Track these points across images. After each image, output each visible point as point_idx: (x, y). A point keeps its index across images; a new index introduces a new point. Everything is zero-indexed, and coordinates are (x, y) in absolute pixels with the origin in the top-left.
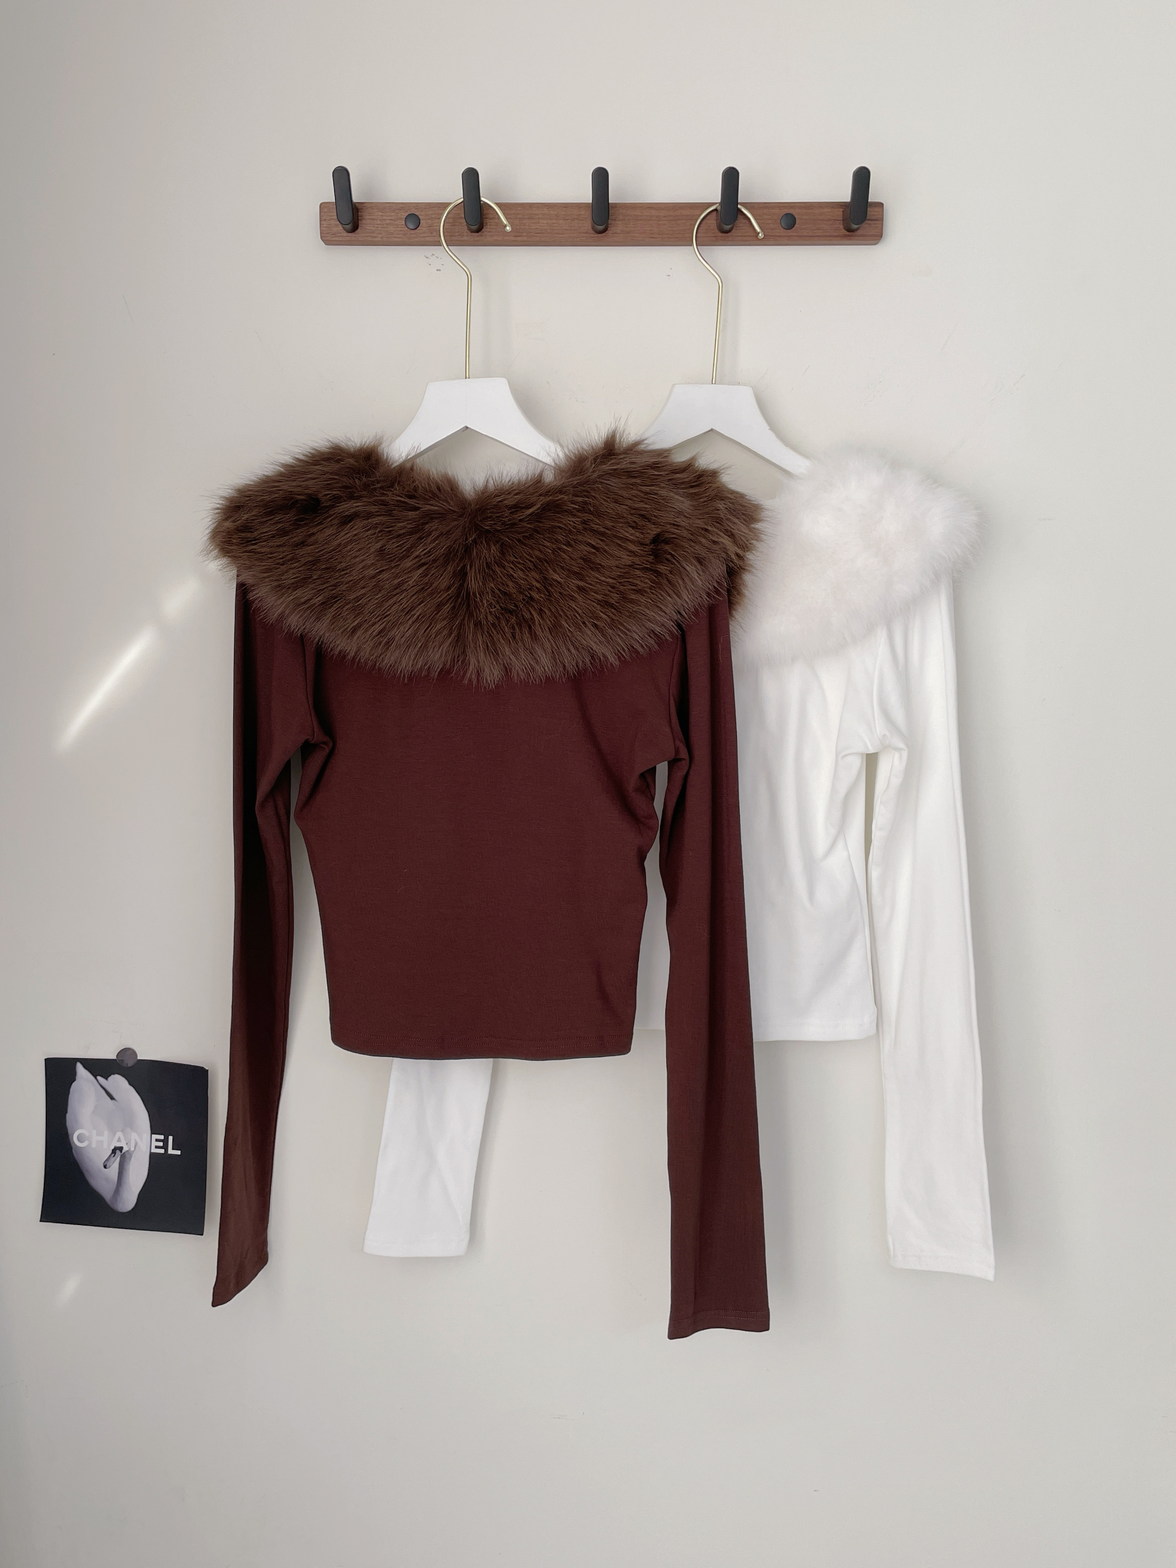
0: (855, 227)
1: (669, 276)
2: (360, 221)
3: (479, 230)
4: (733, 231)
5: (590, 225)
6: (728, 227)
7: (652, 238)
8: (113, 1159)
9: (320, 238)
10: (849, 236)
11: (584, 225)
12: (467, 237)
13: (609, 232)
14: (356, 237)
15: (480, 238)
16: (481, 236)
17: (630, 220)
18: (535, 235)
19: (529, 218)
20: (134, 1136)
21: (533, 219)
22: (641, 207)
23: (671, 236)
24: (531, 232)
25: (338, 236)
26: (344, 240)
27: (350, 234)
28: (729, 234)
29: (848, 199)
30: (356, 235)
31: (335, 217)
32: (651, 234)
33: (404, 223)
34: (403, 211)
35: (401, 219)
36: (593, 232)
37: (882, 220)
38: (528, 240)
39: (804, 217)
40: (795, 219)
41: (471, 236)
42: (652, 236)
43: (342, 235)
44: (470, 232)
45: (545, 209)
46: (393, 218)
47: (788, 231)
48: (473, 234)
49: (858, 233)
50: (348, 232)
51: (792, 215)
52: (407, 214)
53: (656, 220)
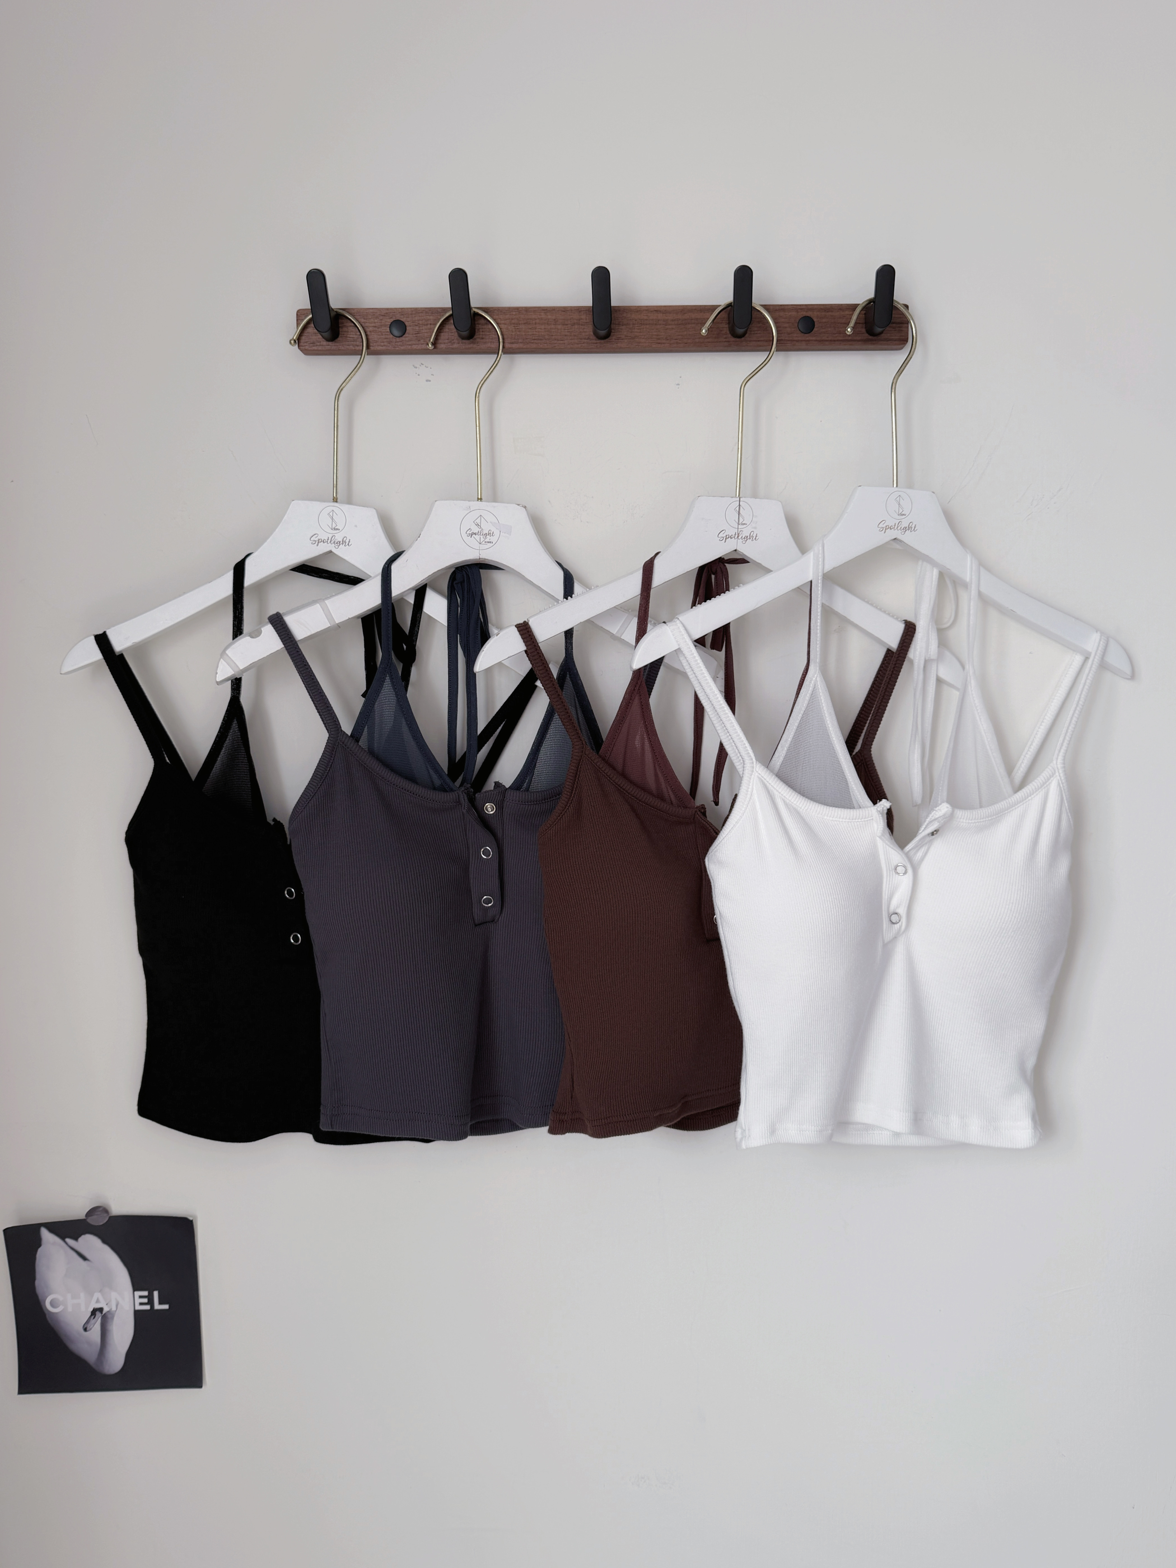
0: (880, 330)
1: (678, 384)
2: (340, 330)
3: (470, 337)
4: (747, 335)
5: (591, 330)
6: (740, 331)
7: (659, 343)
8: (92, 1321)
9: (296, 346)
10: (872, 340)
11: (585, 330)
12: (458, 345)
13: (613, 337)
14: (337, 346)
15: (471, 345)
16: (473, 343)
17: (635, 324)
18: (532, 341)
19: (525, 324)
20: (114, 1295)
21: (529, 324)
22: (646, 310)
23: (680, 342)
24: (527, 339)
25: (317, 345)
26: (323, 349)
27: (330, 343)
28: (743, 339)
29: (871, 298)
30: (337, 344)
31: (313, 325)
32: (659, 339)
33: (389, 331)
34: (387, 317)
35: (385, 326)
36: (595, 338)
37: (907, 323)
38: (525, 347)
39: (824, 320)
40: (814, 322)
41: (462, 343)
42: (659, 341)
43: (322, 343)
44: (460, 339)
45: (542, 314)
46: (377, 324)
47: (806, 335)
48: (464, 341)
49: (883, 336)
50: (328, 340)
51: (810, 318)
52: (392, 320)
53: (663, 324)
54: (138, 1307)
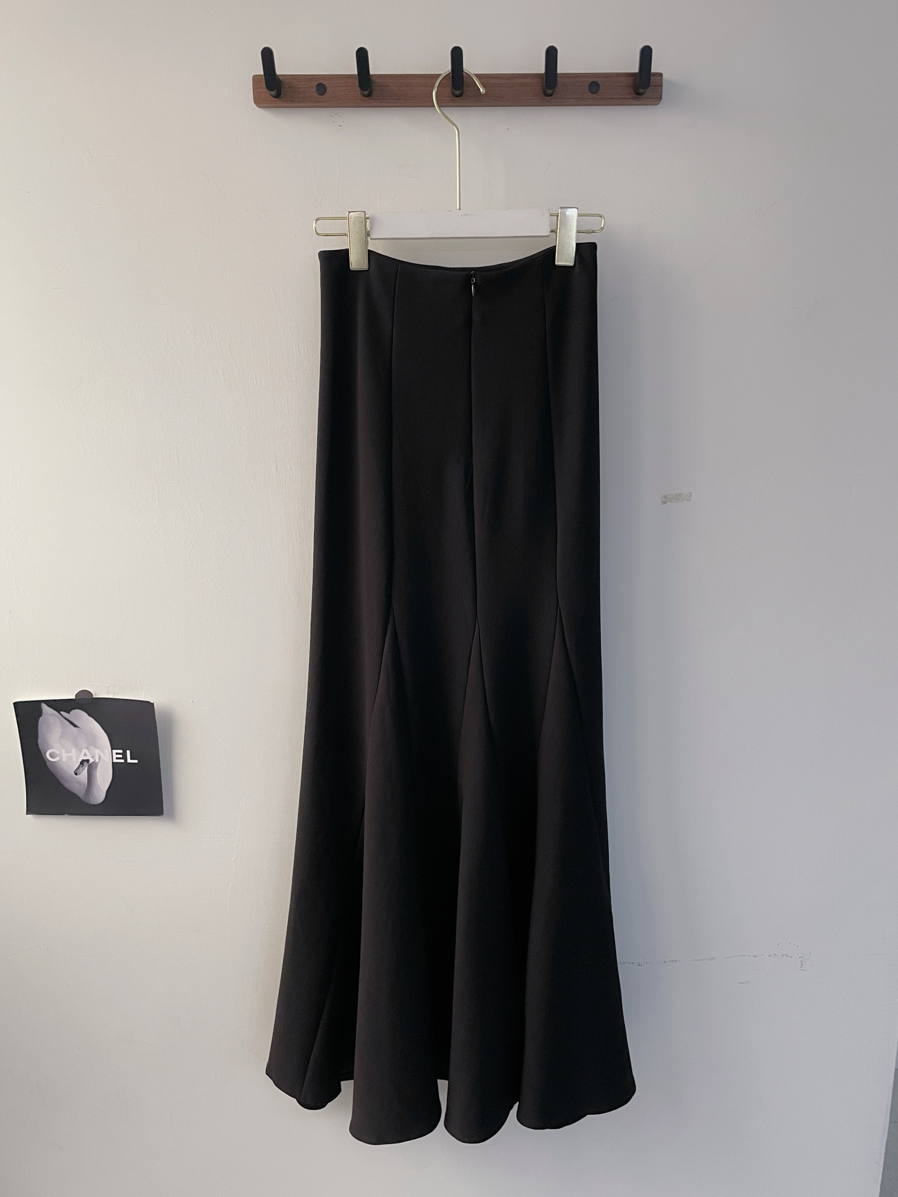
0: (642, 91)
1: (508, 129)
2: (282, 90)
3: (369, 95)
4: (554, 95)
5: (451, 91)
6: (549, 92)
8: (81, 768)
9: (253, 102)
10: (638, 98)
11: (448, 90)
12: (360, 101)
13: (464, 96)
15: (370, 101)
19: (406, 86)
20: (97, 752)
21: (409, 86)
24: (408, 97)
25: (267, 101)
26: (271, 104)
27: (275, 100)
28: (552, 97)
29: (636, 70)
30: (280, 100)
31: (265, 86)
33: (314, 89)
34: (314, 81)
35: (312, 87)
36: (453, 96)
37: (661, 86)
39: (606, 84)
40: (599, 85)
41: (364, 100)
43: (271, 100)
44: (363, 97)
46: (307, 86)
47: (594, 95)
48: (365, 98)
49: (644, 96)
50: (275, 97)
51: (596, 82)
52: (316, 83)
53: (498, 87)
54: (114, 761)
